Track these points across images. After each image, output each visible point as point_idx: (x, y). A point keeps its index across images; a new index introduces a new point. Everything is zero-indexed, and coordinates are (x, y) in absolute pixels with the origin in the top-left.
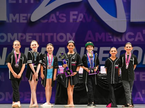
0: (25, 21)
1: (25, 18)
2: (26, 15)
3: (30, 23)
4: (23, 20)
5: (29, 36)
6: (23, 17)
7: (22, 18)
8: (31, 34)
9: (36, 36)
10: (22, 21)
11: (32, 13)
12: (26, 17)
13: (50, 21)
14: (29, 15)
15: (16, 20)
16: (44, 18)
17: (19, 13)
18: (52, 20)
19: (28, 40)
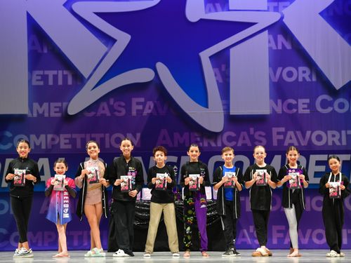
0: (59, 115)
1: (58, 110)
2: (59, 104)
3: (67, 118)
4: (55, 112)
5: (65, 139)
6: (55, 107)
7: (53, 110)
8: (68, 136)
9: (75, 139)
10: (53, 114)
11: (69, 101)
12: (61, 108)
13: (99, 114)
14: (65, 104)
15: (44, 112)
16: (88, 109)
17: (49, 101)
18: (103, 112)
19: (63, 146)
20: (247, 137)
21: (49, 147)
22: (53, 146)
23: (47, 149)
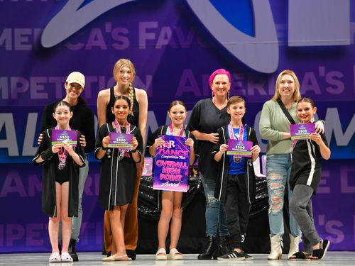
0: (28, 47)
1: (26, 39)
2: (28, 31)
3: (41, 52)
4: (23, 43)
5: (38, 84)
6: (22, 36)
7: (18, 40)
8: (43, 80)
9: (54, 84)
10: (19, 47)
11: (44, 27)
12: (31, 37)
13: (88, 47)
14: (37, 31)
15: (4, 43)
16: (73, 38)
17: (13, 26)
18: (95, 44)
19: (34, 95)
20: (314, 81)
21: (14, 96)
22: (19, 94)
23: (10, 100)
